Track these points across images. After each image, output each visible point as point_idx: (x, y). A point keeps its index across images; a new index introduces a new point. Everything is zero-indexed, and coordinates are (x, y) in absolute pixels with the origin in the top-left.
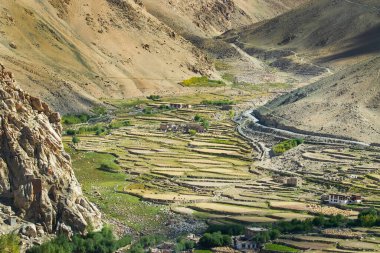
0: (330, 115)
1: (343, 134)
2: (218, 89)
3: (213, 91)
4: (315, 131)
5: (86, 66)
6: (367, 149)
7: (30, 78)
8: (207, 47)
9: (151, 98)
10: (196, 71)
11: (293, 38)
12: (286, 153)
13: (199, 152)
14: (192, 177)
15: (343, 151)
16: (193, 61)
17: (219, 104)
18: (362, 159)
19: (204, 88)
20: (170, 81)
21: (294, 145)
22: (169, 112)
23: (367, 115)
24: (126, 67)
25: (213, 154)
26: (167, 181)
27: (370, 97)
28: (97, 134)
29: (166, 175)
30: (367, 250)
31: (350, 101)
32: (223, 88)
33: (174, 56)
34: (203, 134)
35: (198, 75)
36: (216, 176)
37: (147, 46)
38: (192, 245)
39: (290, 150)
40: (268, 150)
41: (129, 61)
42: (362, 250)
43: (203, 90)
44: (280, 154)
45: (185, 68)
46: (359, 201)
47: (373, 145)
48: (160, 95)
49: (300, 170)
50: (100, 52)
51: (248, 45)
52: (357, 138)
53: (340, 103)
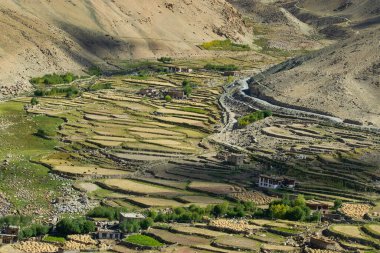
0: (315, 85)
1: (319, 108)
2: (240, 53)
3: (235, 56)
4: (290, 103)
5: (99, 24)
6: (337, 126)
7: (23, 33)
8: (256, 10)
9: (161, 60)
10: (221, 34)
11: (350, 4)
12: (249, 126)
13: (160, 121)
14: (128, 148)
15: (310, 127)
16: (219, 23)
17: (222, 69)
18: (325, 137)
19: (224, 52)
20: (189, 43)
21: (259, 118)
22: (165, 76)
23: (353, 88)
24: (144, 27)
25: (174, 123)
26: (97, 152)
27: (362, 68)
28: (67, 96)
29: (99, 145)
30: (243, 250)
31: (341, 71)
32: (246, 53)
33: (199, 17)
34: (180, 101)
35: (223, 38)
36: (157, 148)
37: (171, 5)
38: (46, 231)
39: (255, 124)
40: (235, 121)
41: (147, 20)
42: (236, 249)
43: (223, 54)
44: (243, 126)
45: (210, 31)
46: (291, 186)
47: (346, 121)
48: (173, 57)
49: (252, 146)
50: (117, 9)
51: (304, 10)
52: (334, 113)
53: (329, 73)
